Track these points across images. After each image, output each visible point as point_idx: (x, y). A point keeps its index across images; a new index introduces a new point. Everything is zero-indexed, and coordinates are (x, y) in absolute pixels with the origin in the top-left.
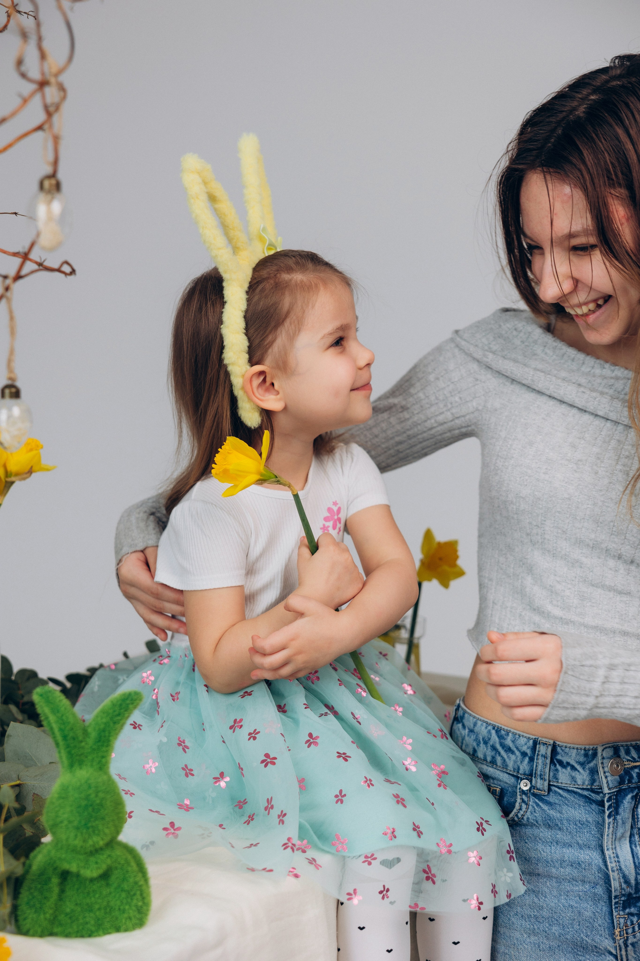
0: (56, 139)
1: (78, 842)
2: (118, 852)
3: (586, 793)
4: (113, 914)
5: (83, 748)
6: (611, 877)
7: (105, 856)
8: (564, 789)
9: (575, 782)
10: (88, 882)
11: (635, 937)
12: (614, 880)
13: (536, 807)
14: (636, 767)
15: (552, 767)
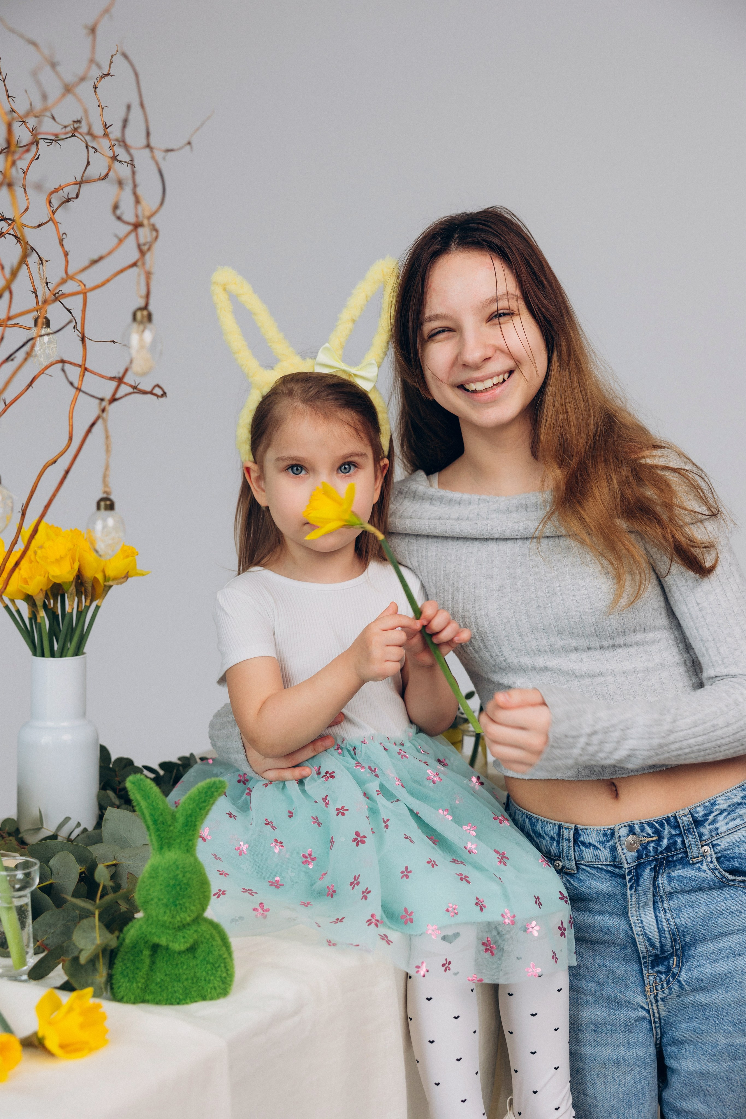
0: (148, 275)
1: (167, 918)
2: (204, 927)
3: (610, 868)
4: (200, 984)
5: (172, 831)
6: (637, 940)
7: (192, 931)
8: (591, 867)
9: (599, 859)
10: (176, 955)
11: (664, 992)
12: (640, 944)
13: (568, 885)
14: (651, 842)
15: (577, 848)
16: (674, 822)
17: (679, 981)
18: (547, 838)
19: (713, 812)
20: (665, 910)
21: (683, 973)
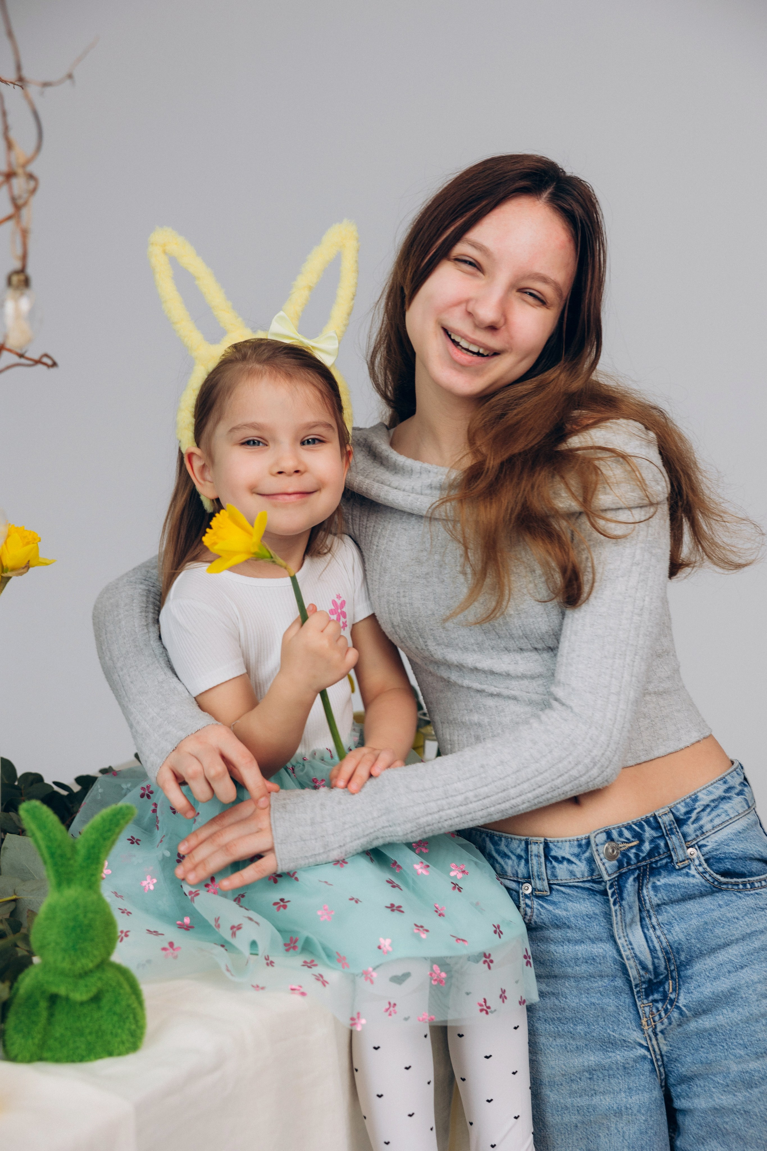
0: (25, 233)
1: (66, 965)
3: (587, 885)
5: (71, 866)
6: (628, 965)
7: (95, 979)
8: (566, 886)
9: (574, 876)
10: (77, 1006)
11: (662, 1023)
12: (631, 968)
13: (540, 909)
14: (632, 848)
15: (549, 865)
16: (654, 822)
17: (678, 1008)
18: (513, 857)
19: (695, 809)
20: (654, 927)
21: (682, 997)
